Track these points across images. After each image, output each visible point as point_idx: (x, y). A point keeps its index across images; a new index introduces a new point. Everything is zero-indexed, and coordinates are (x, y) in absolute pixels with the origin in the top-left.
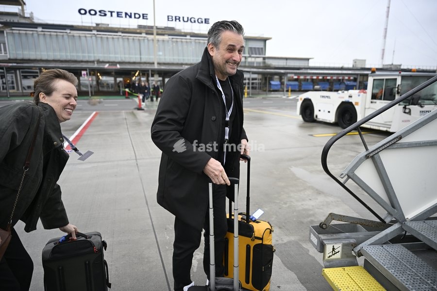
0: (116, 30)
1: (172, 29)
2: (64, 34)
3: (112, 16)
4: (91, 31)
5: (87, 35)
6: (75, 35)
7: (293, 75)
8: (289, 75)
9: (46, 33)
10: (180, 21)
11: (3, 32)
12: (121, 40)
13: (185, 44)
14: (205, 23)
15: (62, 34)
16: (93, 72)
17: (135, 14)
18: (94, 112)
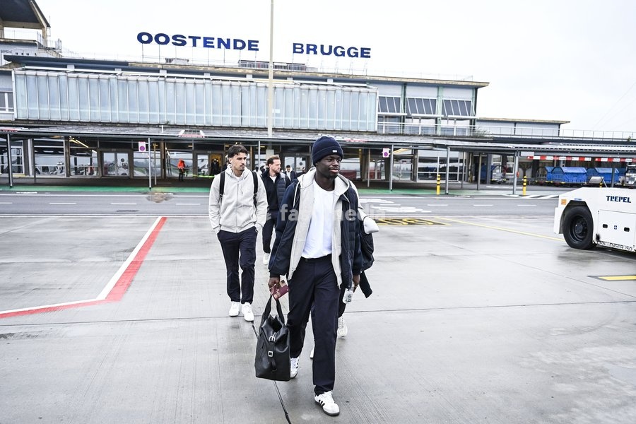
0: (202, 69)
1: (301, 67)
2: (111, 76)
3: (194, 45)
4: (158, 71)
5: (150, 79)
6: (130, 78)
7: (532, 154)
8: (523, 154)
9: (80, 75)
10: (315, 53)
11: (9, 74)
12: (208, 86)
13: (323, 93)
14: (362, 56)
15: (107, 77)
16: (160, 144)
17: (235, 41)
18: (160, 218)
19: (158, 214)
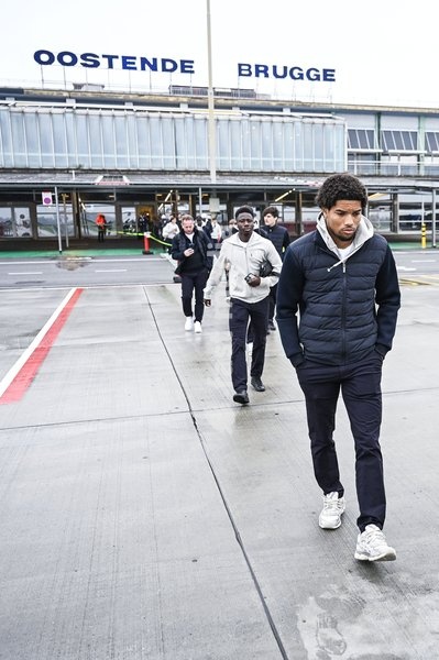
0: (121, 97)
1: (250, 93)
2: (3, 108)
3: (111, 66)
4: (64, 100)
5: (54, 111)
6: (26, 110)
10: (267, 75)
12: (131, 119)
13: (278, 126)
14: (325, 79)
16: (67, 194)
17: (164, 61)
18: (74, 289)
19: (71, 285)
